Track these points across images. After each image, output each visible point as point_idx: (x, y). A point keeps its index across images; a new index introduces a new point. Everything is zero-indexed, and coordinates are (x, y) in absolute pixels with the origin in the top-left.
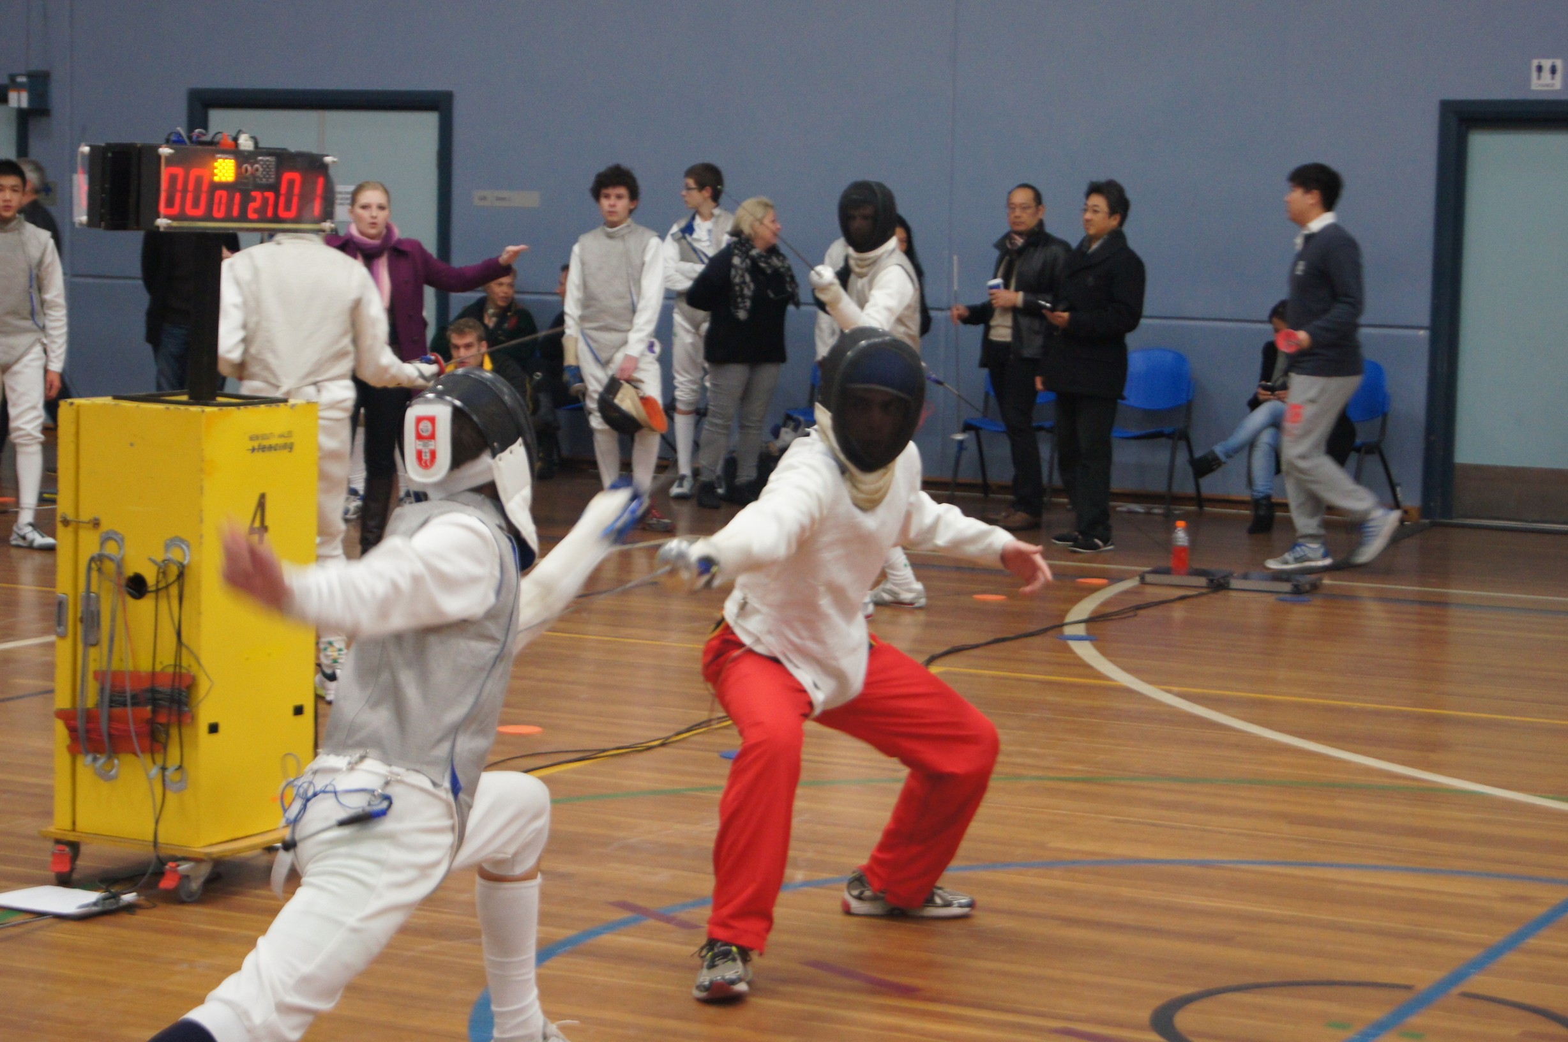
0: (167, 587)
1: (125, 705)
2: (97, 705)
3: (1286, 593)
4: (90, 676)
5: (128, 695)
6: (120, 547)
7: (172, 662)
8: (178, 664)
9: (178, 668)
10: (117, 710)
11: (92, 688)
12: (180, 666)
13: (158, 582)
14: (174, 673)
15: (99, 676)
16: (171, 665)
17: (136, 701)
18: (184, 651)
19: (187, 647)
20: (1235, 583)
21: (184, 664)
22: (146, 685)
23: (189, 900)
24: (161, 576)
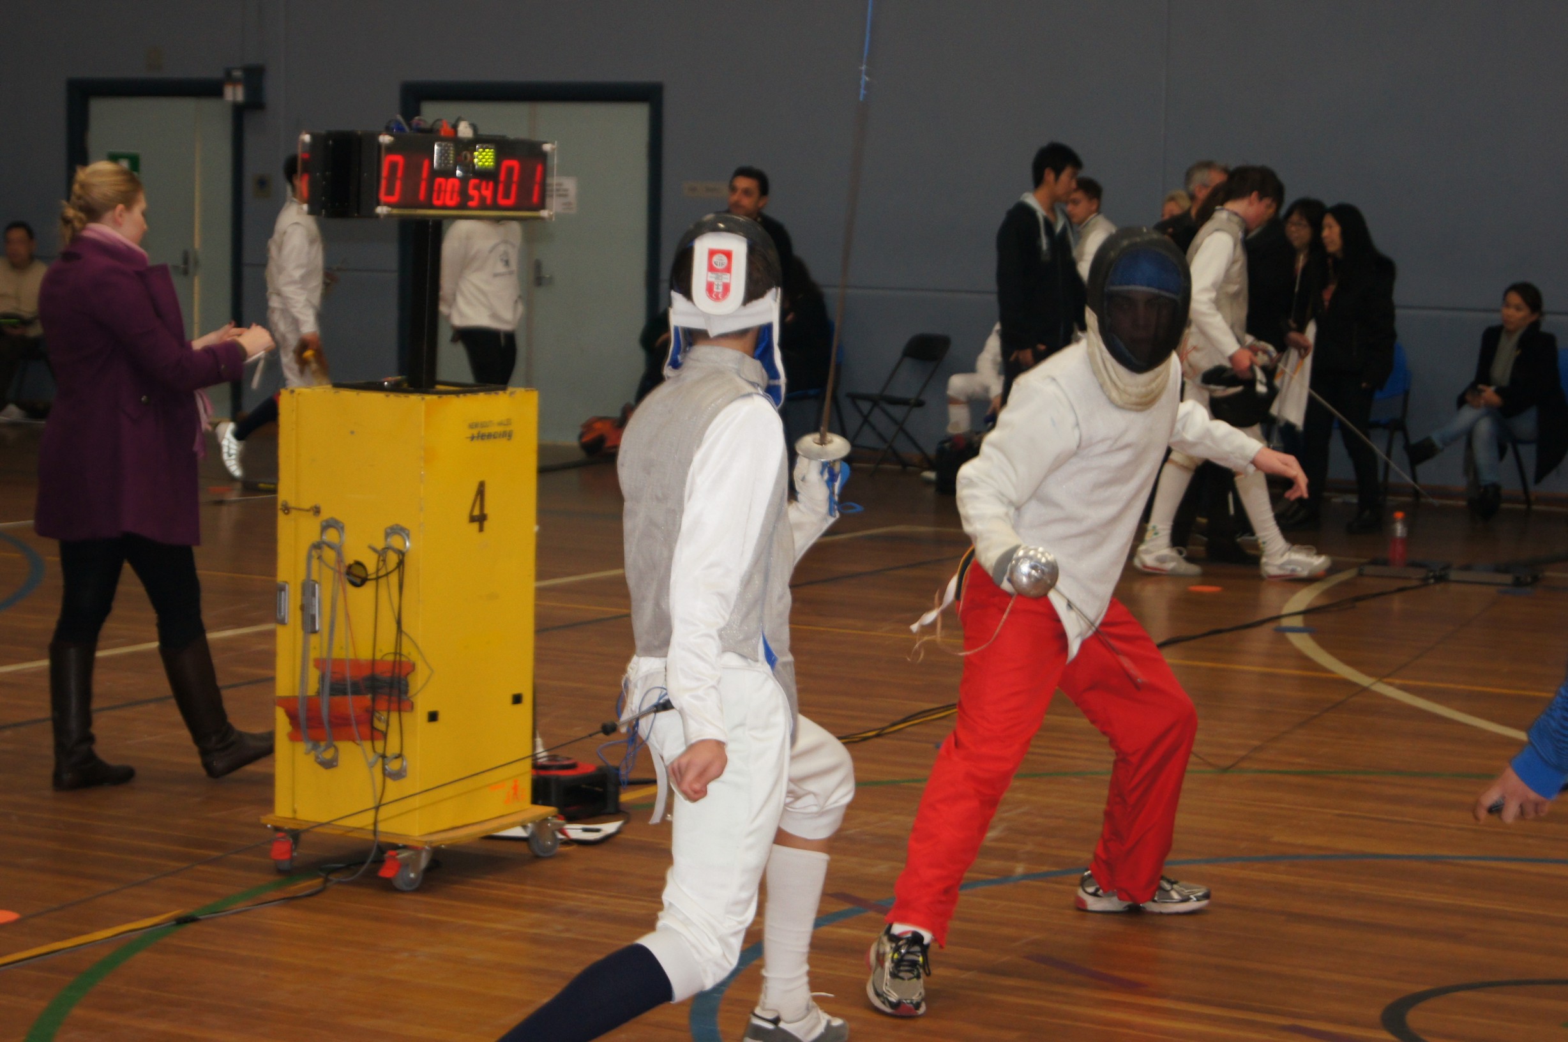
0: (387, 574)
1: (344, 693)
2: (319, 693)
3: (1506, 585)
4: (311, 664)
5: (349, 683)
6: (340, 536)
7: (393, 651)
8: (398, 652)
9: (398, 656)
10: (338, 698)
11: (314, 675)
12: (401, 655)
13: (378, 570)
14: (395, 662)
15: (319, 663)
16: (391, 653)
17: (357, 690)
18: (405, 639)
19: (406, 634)
20: (1454, 575)
21: (405, 651)
22: (366, 673)
23: (409, 889)
24: (381, 563)
